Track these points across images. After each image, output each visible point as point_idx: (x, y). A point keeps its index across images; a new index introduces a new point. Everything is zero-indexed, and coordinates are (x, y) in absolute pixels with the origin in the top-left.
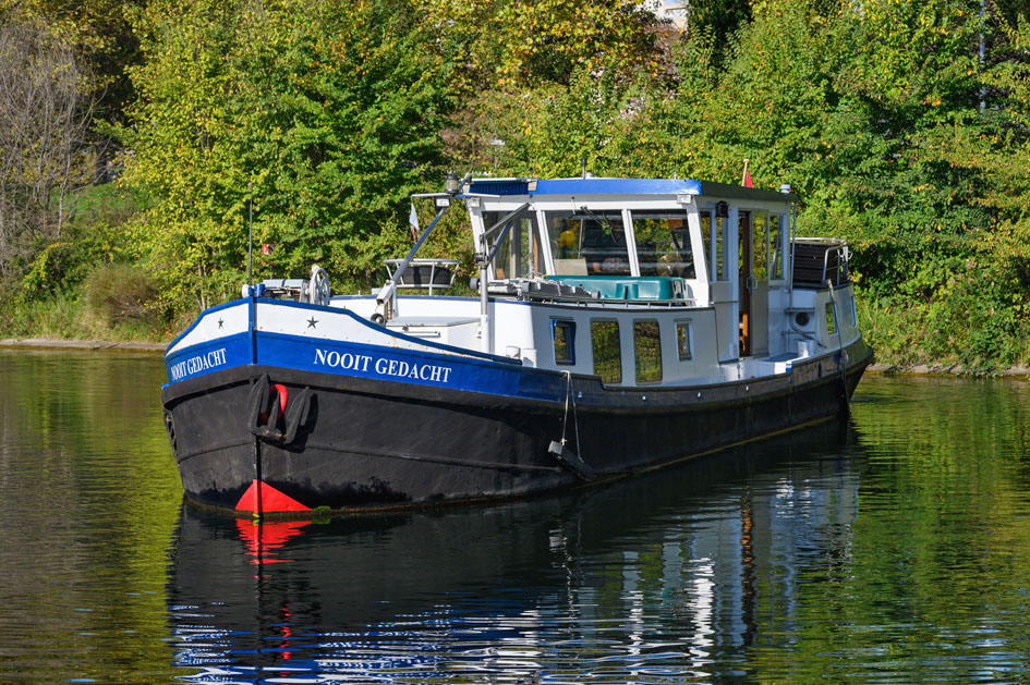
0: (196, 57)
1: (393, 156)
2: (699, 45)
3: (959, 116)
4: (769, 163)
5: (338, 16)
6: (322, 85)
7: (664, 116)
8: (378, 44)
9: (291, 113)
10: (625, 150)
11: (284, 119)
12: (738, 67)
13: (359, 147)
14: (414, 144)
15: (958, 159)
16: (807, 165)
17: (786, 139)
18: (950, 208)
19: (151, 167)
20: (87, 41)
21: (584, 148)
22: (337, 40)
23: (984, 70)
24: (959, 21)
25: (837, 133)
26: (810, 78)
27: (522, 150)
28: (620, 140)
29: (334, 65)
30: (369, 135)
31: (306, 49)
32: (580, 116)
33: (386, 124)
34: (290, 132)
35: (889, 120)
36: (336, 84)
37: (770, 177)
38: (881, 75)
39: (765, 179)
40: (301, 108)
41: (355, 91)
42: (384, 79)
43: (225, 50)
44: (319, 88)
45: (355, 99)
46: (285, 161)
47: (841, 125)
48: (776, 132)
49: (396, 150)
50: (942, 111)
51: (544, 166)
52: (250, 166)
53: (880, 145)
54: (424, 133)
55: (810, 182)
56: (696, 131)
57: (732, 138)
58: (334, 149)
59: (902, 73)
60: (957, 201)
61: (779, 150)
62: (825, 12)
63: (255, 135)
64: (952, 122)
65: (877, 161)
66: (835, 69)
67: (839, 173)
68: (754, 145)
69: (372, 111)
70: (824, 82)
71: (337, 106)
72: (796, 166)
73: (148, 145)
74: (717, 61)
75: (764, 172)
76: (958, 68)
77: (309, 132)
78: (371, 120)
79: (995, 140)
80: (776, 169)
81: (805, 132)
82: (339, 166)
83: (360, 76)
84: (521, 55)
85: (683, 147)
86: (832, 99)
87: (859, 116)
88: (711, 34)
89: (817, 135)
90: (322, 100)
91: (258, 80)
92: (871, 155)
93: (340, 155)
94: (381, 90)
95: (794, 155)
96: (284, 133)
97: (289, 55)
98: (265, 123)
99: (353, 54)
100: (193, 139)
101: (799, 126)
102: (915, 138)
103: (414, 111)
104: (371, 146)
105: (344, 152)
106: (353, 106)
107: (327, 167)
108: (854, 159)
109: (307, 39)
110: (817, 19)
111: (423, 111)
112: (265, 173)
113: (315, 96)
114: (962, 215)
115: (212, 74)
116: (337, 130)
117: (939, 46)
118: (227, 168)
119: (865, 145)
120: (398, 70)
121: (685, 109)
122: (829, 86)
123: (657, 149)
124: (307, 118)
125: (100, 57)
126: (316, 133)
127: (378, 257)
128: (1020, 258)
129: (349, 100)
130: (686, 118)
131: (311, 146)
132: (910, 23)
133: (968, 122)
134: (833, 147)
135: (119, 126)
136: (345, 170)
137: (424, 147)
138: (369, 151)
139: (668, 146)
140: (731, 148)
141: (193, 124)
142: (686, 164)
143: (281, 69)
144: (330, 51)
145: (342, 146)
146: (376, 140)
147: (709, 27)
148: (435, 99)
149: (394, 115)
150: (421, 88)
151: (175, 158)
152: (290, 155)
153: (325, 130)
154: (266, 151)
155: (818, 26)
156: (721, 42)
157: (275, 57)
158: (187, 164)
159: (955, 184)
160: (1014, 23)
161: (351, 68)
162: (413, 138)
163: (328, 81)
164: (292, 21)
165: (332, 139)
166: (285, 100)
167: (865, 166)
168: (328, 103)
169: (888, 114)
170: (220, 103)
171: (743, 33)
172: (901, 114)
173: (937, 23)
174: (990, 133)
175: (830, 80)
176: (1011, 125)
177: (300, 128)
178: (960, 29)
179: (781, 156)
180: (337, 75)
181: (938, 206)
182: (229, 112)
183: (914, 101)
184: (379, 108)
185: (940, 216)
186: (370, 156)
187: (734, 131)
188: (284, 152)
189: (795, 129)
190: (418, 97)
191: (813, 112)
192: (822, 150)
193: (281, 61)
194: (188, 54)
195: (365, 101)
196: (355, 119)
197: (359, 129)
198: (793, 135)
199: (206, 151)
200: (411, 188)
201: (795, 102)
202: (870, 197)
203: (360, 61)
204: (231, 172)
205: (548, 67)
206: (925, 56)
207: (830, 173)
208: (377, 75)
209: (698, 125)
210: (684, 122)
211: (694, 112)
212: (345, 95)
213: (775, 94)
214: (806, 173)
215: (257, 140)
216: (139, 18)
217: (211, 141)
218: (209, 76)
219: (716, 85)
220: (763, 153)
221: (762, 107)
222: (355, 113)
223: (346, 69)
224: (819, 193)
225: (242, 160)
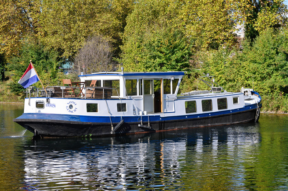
0: (135, 44)
1: (179, 66)
2: (247, 41)
4: (263, 67)
5: (166, 35)
6: (163, 50)
7: (239, 57)
8: (175, 41)
9: (156, 56)
10: (231, 64)
11: (154, 57)
12: (256, 46)
13: (171, 64)
14: (183, 63)
16: (272, 68)
17: (267, 62)
19: (125, 68)
20: (111, 40)
21: (221, 64)
22: (166, 40)
25: (279, 61)
26: (272, 48)
27: (207, 64)
28: (230, 62)
29: (166, 45)
30: (173, 61)
31: (159, 42)
32: (220, 57)
33: (177, 58)
34: (156, 60)
36: (166, 50)
37: (263, 71)
39: (262, 71)
40: (158, 55)
41: (170, 51)
42: (177, 49)
43: (141, 42)
44: (162, 50)
45: (170, 53)
46: (154, 67)
47: (279, 59)
48: (265, 60)
49: (179, 64)
51: (212, 68)
52: (147, 68)
54: (186, 61)
55: (273, 72)
57: (255, 62)
58: (165, 64)
61: (265, 65)
62: (276, 34)
63: (148, 61)
66: (278, 46)
67: (279, 70)
68: (260, 63)
69: (174, 56)
70: (276, 49)
71: (166, 54)
72: (269, 68)
73: (124, 63)
74: (251, 45)
75: (262, 69)
77: (160, 60)
78: (174, 57)
80: (265, 69)
81: (271, 61)
82: (167, 68)
83: (171, 48)
84: (207, 43)
85: (244, 64)
86: (277, 53)
87: (283, 57)
88: (250, 39)
90: (163, 53)
91: (148, 49)
92: (286, 66)
93: (167, 65)
94: (176, 51)
96: (154, 60)
97: (155, 43)
98: (150, 58)
99: (170, 43)
100: (134, 62)
101: (270, 59)
103: (183, 56)
104: (174, 63)
105: (168, 65)
107: (164, 68)
108: (282, 67)
109: (159, 39)
110: (274, 35)
111: (185, 56)
112: (150, 69)
113: (161, 52)
115: (138, 47)
116: (166, 60)
118: (142, 68)
119: (285, 63)
120: (180, 47)
121: (244, 55)
123: (238, 64)
124: (160, 57)
125: (113, 43)
129: (169, 53)
130: (244, 57)
131: (160, 63)
134: (278, 64)
135: (118, 59)
136: (168, 69)
137: (186, 64)
138: (173, 64)
139: (240, 64)
140: (255, 64)
141: (134, 58)
142: (244, 68)
143: (154, 46)
144: (165, 42)
145: (167, 63)
146: (175, 62)
147: (249, 37)
148: (188, 53)
149: (179, 57)
150: (185, 51)
151: (130, 66)
152: (156, 65)
153: (163, 60)
154: (150, 64)
155: (274, 37)
156: (252, 41)
157: (153, 44)
158: (133, 67)
161: (169, 46)
162: (183, 62)
163: (164, 49)
164: (156, 36)
165: (165, 62)
166: (155, 53)
167: (284, 68)
168: (164, 54)
170: (140, 54)
171: (257, 38)
175: (277, 49)
177: (158, 59)
179: (266, 66)
180: (166, 47)
182: (142, 56)
184: (176, 55)
186: (173, 65)
187: (255, 60)
188: (154, 64)
189: (269, 60)
190: (184, 52)
191: (273, 56)
192: (275, 65)
193: (154, 44)
194: (133, 43)
195: (172, 53)
196: (170, 57)
197: (171, 59)
198: (268, 61)
199: (137, 64)
201: (269, 54)
202: (286, 75)
203: (171, 44)
204: (142, 69)
205: (214, 46)
207: (277, 70)
208: (175, 48)
209: (247, 59)
210: (244, 58)
211: (246, 56)
212: (168, 52)
213: (265, 52)
214: (271, 70)
215: (148, 62)
216: (122, 35)
217: (138, 62)
218: (138, 48)
219: (251, 50)
220: (262, 65)
221: (262, 55)
222: (170, 56)
223: (168, 46)
224: (274, 74)
225: (145, 66)
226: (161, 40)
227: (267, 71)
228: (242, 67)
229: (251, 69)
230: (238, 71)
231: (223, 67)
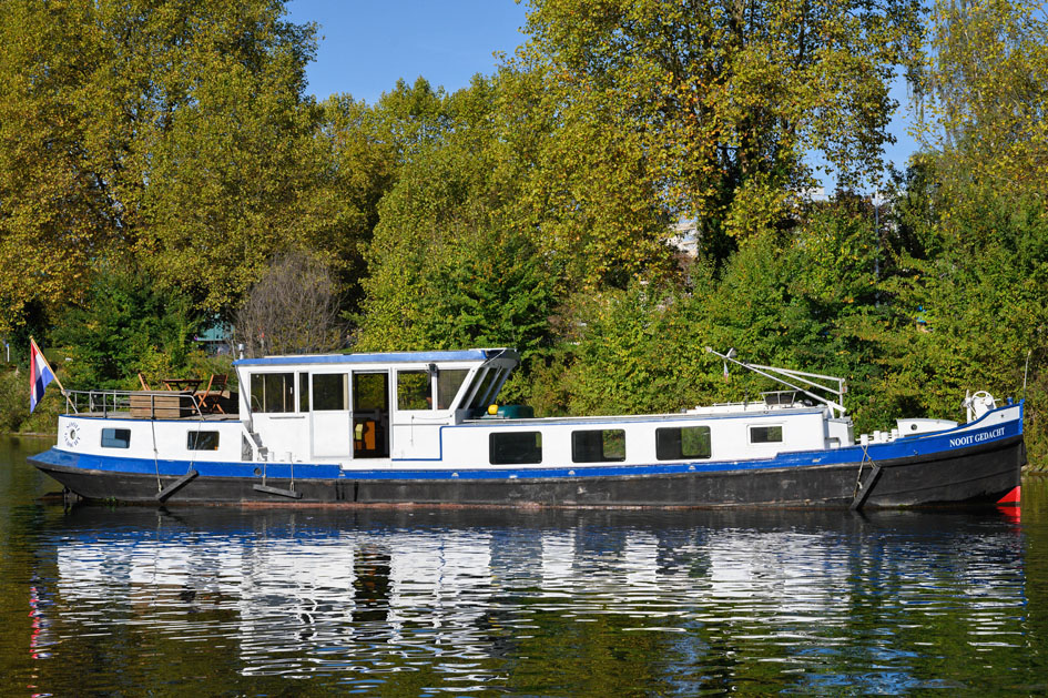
0: (401, 273)
1: (520, 333)
2: (705, 266)
3: (865, 309)
4: (748, 338)
5: (488, 248)
6: (477, 290)
7: (685, 309)
8: (511, 265)
9: (459, 306)
10: (661, 329)
11: (456, 311)
12: (729, 279)
13: (500, 328)
14: (533, 325)
15: (863, 336)
16: (771, 338)
17: (758, 323)
18: (859, 365)
20: (336, 263)
21: (636, 328)
22: (487, 263)
23: (880, 282)
24: (864, 252)
25: (790, 319)
26: (773, 286)
27: (598, 329)
28: (658, 323)
29: (485, 278)
30: (506, 320)
31: (469, 268)
32: (632, 308)
33: (517, 313)
34: (458, 318)
35: (822, 311)
36: (486, 290)
38: (816, 285)
39: (746, 347)
40: (465, 304)
41: (497, 294)
42: (515, 286)
43: (419, 269)
45: (497, 298)
46: (455, 335)
47: (792, 315)
48: (753, 319)
49: (522, 329)
50: (854, 305)
51: (612, 339)
52: (433, 338)
53: (816, 327)
54: (539, 319)
55: (774, 349)
56: (704, 318)
57: (726, 322)
58: (485, 328)
59: (830, 283)
60: (862, 361)
61: (755, 330)
62: (782, 246)
63: (437, 320)
64: (860, 312)
65: (814, 337)
66: (789, 281)
67: (791, 343)
68: (740, 327)
69: (508, 305)
70: (782, 288)
71: (487, 302)
72: (765, 339)
73: (372, 326)
74: (716, 276)
76: (864, 280)
77: (469, 318)
78: (508, 310)
79: (887, 324)
80: (753, 341)
81: (770, 319)
83: (501, 284)
84: (600, 273)
85: (697, 328)
86: (787, 298)
87: (803, 309)
88: (713, 259)
89: (778, 320)
90: (478, 299)
91: (439, 287)
92: (810, 333)
93: (488, 332)
94: (513, 293)
95: (764, 332)
96: (454, 319)
97: (458, 271)
98: (443, 312)
99: (496, 271)
100: (400, 322)
101: (767, 315)
102: (837, 323)
103: (533, 306)
104: (507, 326)
105: (491, 330)
106: (497, 303)
108: (800, 335)
109: (469, 261)
110: (778, 250)
113: (473, 296)
114: (865, 369)
115: (411, 283)
116: (487, 316)
117: (851, 268)
119: (807, 327)
120: (523, 281)
121: (697, 305)
122: (785, 291)
123: (681, 329)
124: (469, 310)
125: (344, 272)
126: (474, 319)
127: (510, 394)
128: (902, 396)
129: (494, 299)
130: (698, 310)
131: (470, 326)
132: (834, 252)
133: (870, 313)
134: (788, 328)
135: (356, 315)
137: (539, 327)
138: (506, 330)
139: (687, 327)
140: (725, 328)
141: (400, 313)
142: (698, 338)
143: (453, 280)
144: (483, 269)
145: (490, 326)
146: (510, 323)
147: (711, 255)
148: (546, 298)
149: (521, 308)
150: (537, 292)
151: (389, 334)
152: (458, 332)
153: (479, 317)
154: (443, 330)
155: (778, 254)
156: (719, 264)
157: (450, 273)
158: (396, 337)
159: (861, 350)
160: (899, 253)
161: (495, 280)
162: (532, 322)
163: (481, 287)
164: (460, 251)
165: (483, 322)
166: (456, 299)
167: (806, 339)
168: (481, 301)
169: (820, 308)
170: (417, 301)
171: (733, 258)
172: (830, 307)
173: (852, 253)
174: (884, 319)
175: (786, 287)
176: (896, 315)
177: (464, 314)
178: (865, 257)
179: (756, 333)
180: (487, 284)
181: (851, 364)
182: (422, 306)
183: (837, 300)
184: (512, 304)
185: (852, 369)
186: (506, 332)
187: (727, 318)
188: (455, 330)
189: (764, 317)
190: (536, 297)
191: (775, 307)
192: (781, 330)
193: (454, 275)
194: (397, 272)
195: (504, 300)
196: (498, 310)
197: (500, 316)
198: (763, 320)
199: (407, 329)
200: (531, 352)
201: (764, 300)
202: (810, 358)
203: (501, 276)
204: (423, 342)
205: (616, 279)
206: (844, 272)
207: (786, 344)
208: (511, 284)
209: (705, 314)
210: (696, 312)
211: (702, 307)
212: (491, 296)
213: (752, 295)
214: (770, 344)
215: (439, 323)
216: (367, 250)
217: (410, 323)
218: (409, 284)
219: (716, 290)
220: (744, 331)
221: (744, 304)
222: (497, 307)
223: (492, 280)
224: (779, 356)
225: (429, 335)
226: (473, 263)
227: (760, 345)
228: (692, 336)
229: (715, 342)
230: (681, 347)
231: (640, 337)
